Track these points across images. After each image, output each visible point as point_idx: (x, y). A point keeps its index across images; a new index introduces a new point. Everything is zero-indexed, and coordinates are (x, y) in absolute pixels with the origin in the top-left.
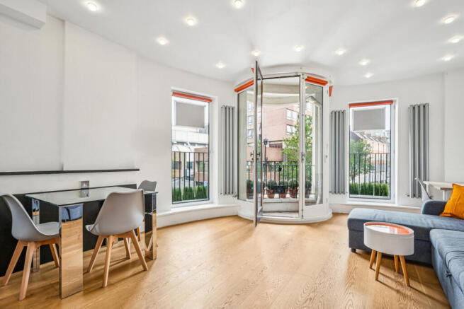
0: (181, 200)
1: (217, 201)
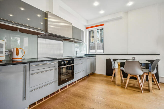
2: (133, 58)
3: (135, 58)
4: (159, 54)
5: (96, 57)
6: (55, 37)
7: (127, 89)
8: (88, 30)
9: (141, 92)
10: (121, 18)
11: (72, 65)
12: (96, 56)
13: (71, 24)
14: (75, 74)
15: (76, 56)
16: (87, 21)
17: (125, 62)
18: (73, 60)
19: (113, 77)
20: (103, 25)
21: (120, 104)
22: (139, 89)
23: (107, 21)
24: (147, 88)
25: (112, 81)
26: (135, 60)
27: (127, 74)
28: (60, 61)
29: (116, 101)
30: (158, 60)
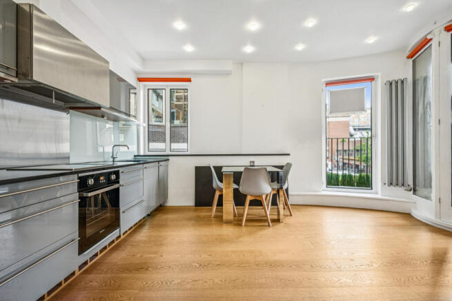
0: (338, 185)
1: (379, 191)
2: (251, 162)
3: (253, 162)
4: (289, 155)
5: (170, 161)
6: (55, 99)
7: (245, 225)
8: (145, 86)
9: (269, 226)
10: (228, 74)
11: (116, 186)
12: (168, 160)
13: (107, 62)
14: (124, 212)
15: (112, 160)
16: (144, 60)
17: (242, 172)
18: (119, 171)
19: (215, 207)
20: (189, 80)
21: (242, 256)
22: (266, 221)
23: (197, 74)
24: (276, 217)
25: (213, 216)
26: (254, 166)
27: (245, 196)
28: (83, 177)
29: (234, 252)
30: (289, 165)
